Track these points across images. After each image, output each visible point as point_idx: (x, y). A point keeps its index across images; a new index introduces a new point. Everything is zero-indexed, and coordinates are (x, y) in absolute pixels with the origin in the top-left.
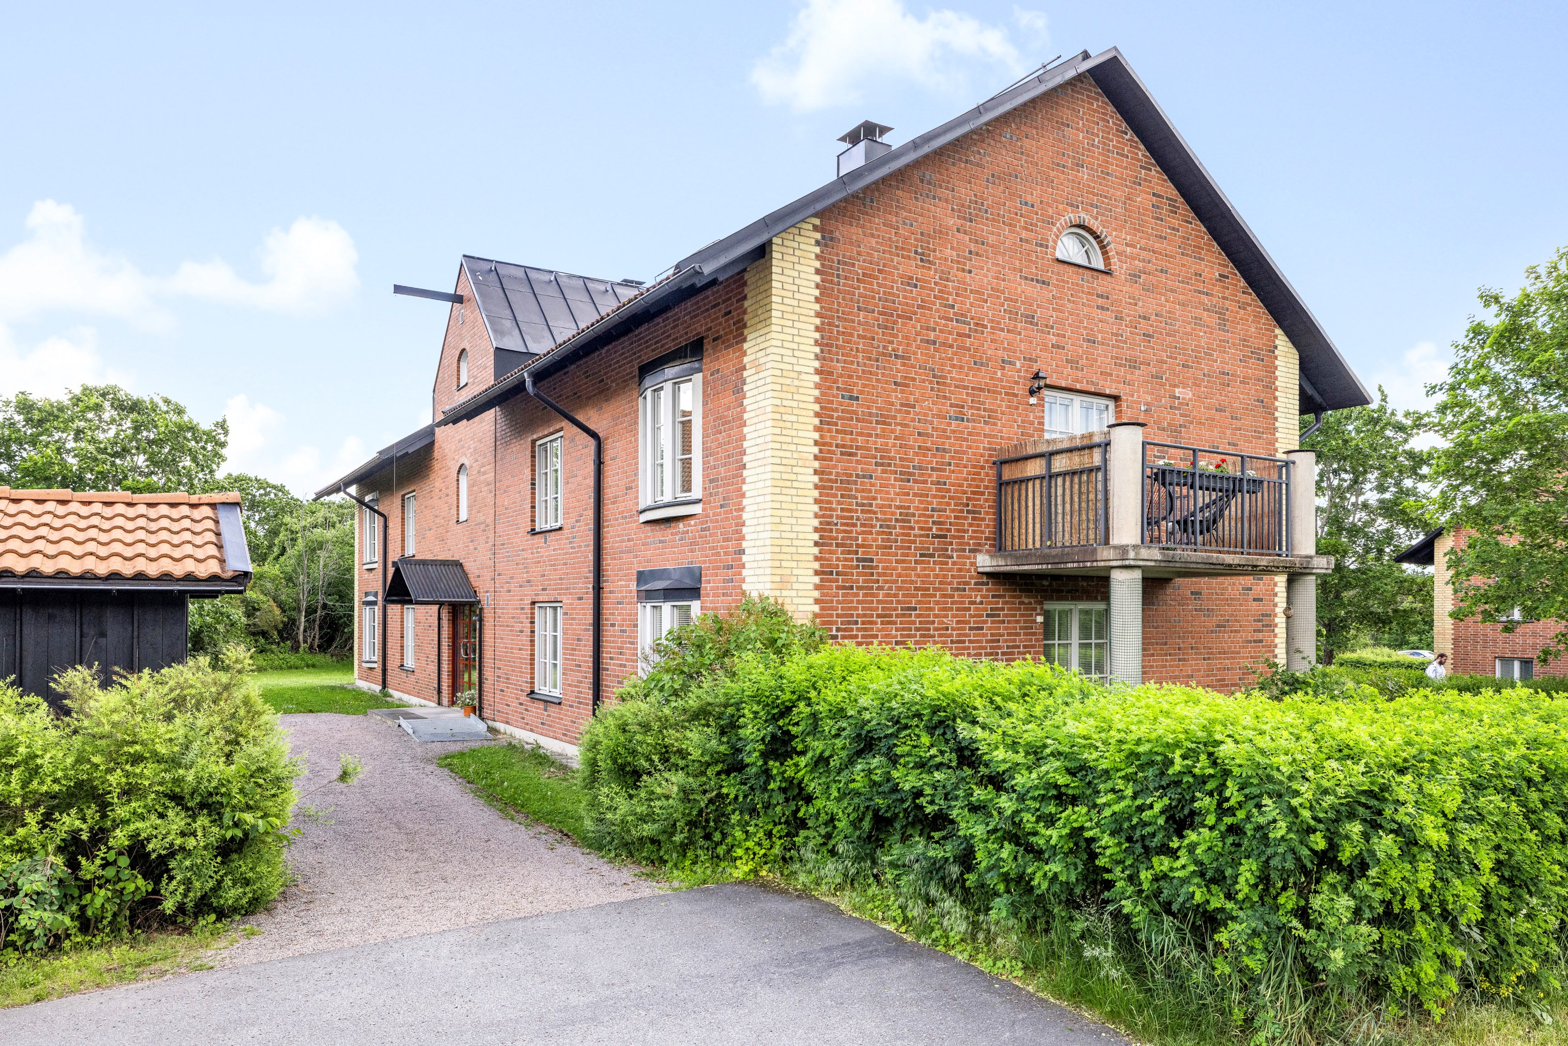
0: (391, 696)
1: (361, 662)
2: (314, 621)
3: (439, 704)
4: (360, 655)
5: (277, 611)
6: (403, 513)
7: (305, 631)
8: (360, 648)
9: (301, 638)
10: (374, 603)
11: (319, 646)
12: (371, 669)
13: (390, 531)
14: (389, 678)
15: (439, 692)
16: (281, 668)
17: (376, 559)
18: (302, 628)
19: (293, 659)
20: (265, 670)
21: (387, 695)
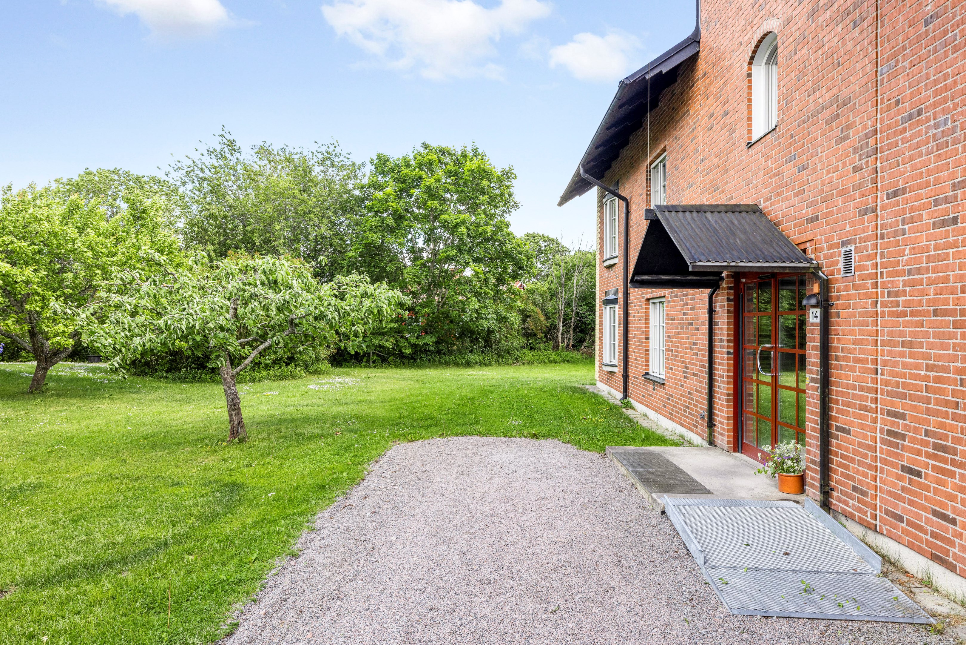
0: (632, 408)
1: (602, 364)
2: (570, 326)
3: (711, 442)
4: (601, 356)
5: (542, 318)
6: (648, 186)
7: (562, 334)
8: (601, 350)
9: (560, 339)
10: (615, 301)
11: (573, 346)
12: (611, 372)
13: (632, 216)
14: (630, 386)
15: (711, 424)
16: (545, 362)
17: (617, 254)
18: (561, 331)
19: (553, 355)
20: (533, 363)
21: (628, 406)
